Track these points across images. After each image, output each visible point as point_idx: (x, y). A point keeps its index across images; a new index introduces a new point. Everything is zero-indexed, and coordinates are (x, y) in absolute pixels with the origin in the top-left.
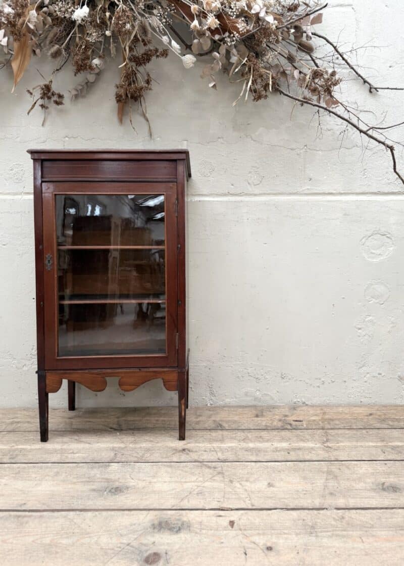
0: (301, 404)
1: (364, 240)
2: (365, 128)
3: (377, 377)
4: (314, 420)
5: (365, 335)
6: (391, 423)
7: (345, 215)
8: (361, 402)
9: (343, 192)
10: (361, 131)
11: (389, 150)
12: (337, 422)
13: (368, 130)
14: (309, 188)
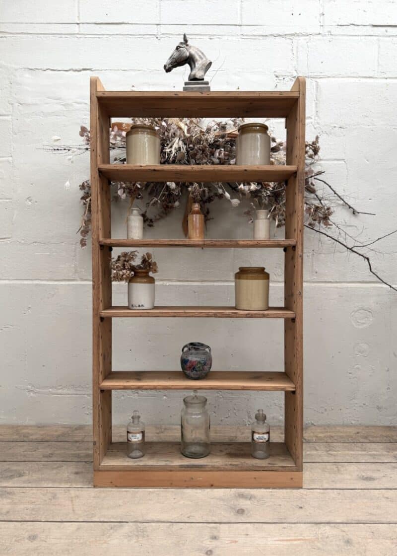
0: (310, 425)
1: (353, 314)
2: (350, 247)
3: (362, 407)
4: (321, 437)
5: (354, 378)
6: (371, 439)
7: (340, 296)
8: (352, 423)
9: (338, 281)
10: (348, 248)
11: (366, 260)
12: (336, 438)
13: (353, 248)
14: (315, 278)
